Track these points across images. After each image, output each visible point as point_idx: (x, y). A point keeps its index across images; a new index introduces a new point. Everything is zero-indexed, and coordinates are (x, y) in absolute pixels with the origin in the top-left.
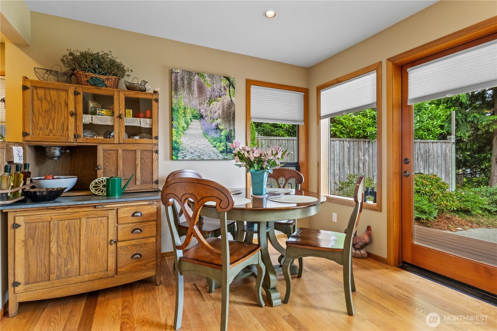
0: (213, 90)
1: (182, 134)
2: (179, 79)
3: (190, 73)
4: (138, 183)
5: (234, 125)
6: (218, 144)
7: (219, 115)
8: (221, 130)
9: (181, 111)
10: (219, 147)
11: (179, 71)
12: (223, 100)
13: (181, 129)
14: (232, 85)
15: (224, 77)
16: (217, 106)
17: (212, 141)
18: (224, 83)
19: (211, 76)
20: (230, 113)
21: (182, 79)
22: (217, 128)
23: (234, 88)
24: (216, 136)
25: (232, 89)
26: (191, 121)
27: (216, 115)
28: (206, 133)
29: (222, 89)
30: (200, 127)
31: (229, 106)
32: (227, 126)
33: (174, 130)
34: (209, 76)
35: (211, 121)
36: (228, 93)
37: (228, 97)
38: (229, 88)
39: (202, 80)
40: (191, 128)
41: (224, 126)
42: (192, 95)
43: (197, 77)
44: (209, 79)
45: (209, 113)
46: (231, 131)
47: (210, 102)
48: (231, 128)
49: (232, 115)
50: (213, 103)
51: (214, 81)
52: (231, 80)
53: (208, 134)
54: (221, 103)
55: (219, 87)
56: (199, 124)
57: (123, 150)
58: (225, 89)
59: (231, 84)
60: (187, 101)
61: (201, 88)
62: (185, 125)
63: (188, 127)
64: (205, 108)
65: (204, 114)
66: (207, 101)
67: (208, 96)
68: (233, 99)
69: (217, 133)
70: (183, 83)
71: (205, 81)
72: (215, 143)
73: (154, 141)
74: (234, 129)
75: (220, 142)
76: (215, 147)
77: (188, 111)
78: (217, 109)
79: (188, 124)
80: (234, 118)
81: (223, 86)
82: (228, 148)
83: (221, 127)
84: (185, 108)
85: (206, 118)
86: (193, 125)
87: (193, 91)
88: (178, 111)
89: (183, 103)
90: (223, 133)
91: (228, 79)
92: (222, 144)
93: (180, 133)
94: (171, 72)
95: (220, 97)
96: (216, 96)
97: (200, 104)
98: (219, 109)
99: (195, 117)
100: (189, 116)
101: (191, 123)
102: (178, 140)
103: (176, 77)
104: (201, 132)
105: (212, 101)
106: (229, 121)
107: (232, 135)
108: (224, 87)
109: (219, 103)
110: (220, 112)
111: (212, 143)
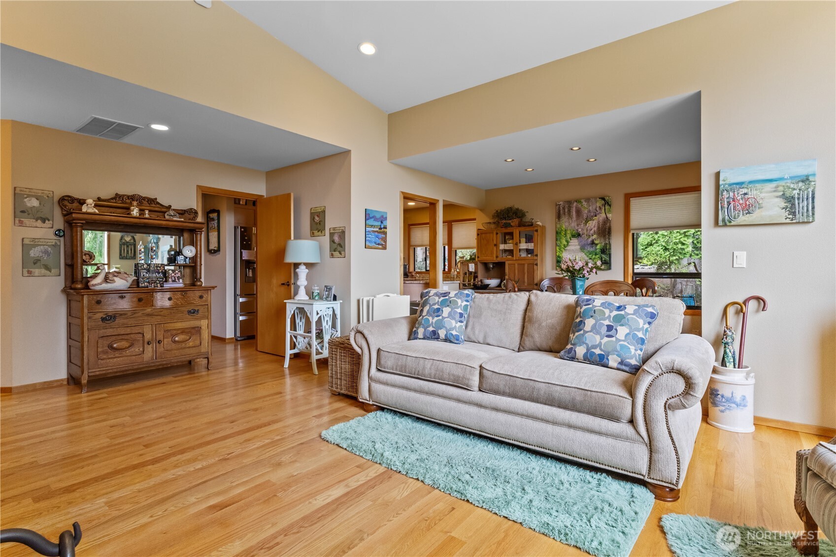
0: (589, 211)
1: (563, 250)
2: (561, 208)
3: (569, 203)
4: (526, 284)
5: (609, 239)
6: (594, 256)
7: (595, 231)
8: (597, 245)
9: (563, 233)
10: (594, 259)
11: (561, 203)
12: (599, 218)
13: (563, 246)
14: (608, 203)
15: (600, 198)
16: (593, 225)
17: (588, 254)
18: (600, 203)
19: (588, 200)
20: (606, 229)
21: (564, 208)
22: (593, 243)
23: (610, 206)
24: (591, 250)
25: (607, 207)
26: (571, 240)
27: (592, 232)
28: (582, 248)
29: (598, 209)
30: (577, 243)
31: (605, 222)
32: (602, 240)
33: (557, 247)
34: (585, 201)
35: (587, 237)
36: (603, 211)
37: (603, 215)
38: (605, 206)
39: (580, 206)
40: (571, 245)
41: (599, 240)
42: (571, 219)
43: (575, 204)
44: (585, 204)
45: (585, 231)
46: (606, 244)
47: (587, 222)
48: (607, 242)
49: (607, 230)
50: (590, 222)
51: (590, 204)
52: (607, 198)
53: (584, 249)
54: (597, 221)
55: (594, 208)
56: (577, 241)
57: (518, 264)
58: (600, 208)
59: (606, 202)
60: (567, 224)
61: (579, 212)
62: (566, 243)
63: (568, 244)
64: (582, 227)
65: (581, 233)
66: (584, 222)
67: (585, 217)
68: (609, 216)
69: (592, 247)
70: (565, 211)
71: (582, 206)
72: (590, 256)
73: (535, 258)
74: (609, 242)
75: (596, 255)
76: (590, 259)
77: (569, 232)
78: (593, 226)
79: (568, 242)
80: (609, 233)
81: (598, 206)
82: (603, 259)
83: (596, 242)
84: (566, 230)
85: (583, 236)
86: (572, 242)
87: (572, 215)
88: (560, 233)
89: (564, 227)
90: (598, 247)
91: (603, 199)
92: (598, 256)
93: (562, 250)
94: (557, 205)
95: (596, 216)
96: (592, 216)
97: (578, 225)
98: (594, 227)
99: (573, 236)
100: (569, 236)
101: (571, 241)
102: (560, 255)
103: (559, 207)
104: (579, 247)
105: (588, 221)
106: (604, 236)
107: (607, 248)
108: (600, 207)
109: (595, 221)
110: (596, 229)
111: (587, 256)
